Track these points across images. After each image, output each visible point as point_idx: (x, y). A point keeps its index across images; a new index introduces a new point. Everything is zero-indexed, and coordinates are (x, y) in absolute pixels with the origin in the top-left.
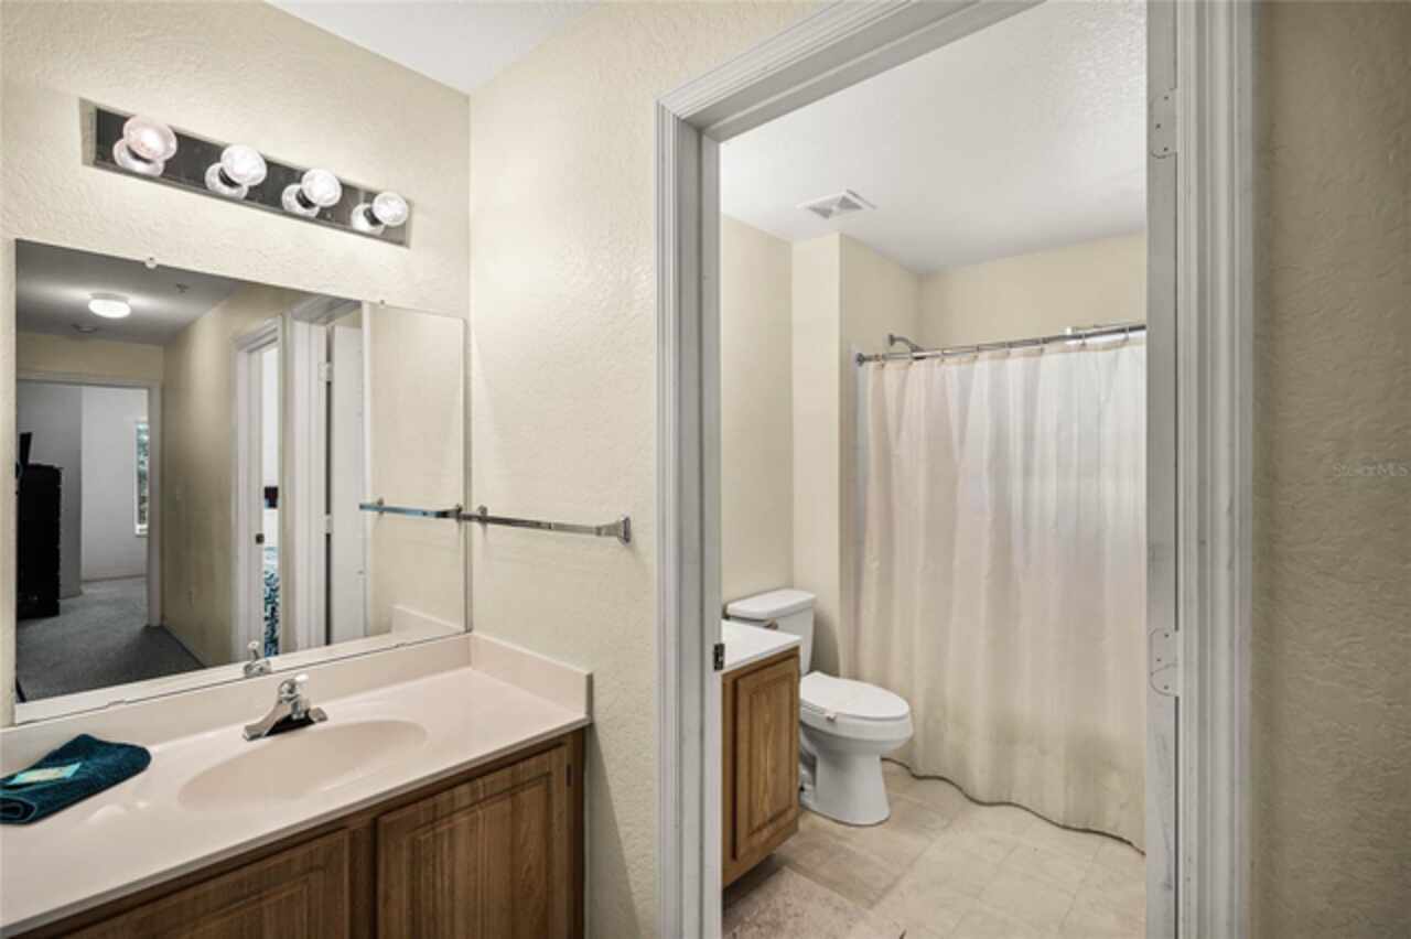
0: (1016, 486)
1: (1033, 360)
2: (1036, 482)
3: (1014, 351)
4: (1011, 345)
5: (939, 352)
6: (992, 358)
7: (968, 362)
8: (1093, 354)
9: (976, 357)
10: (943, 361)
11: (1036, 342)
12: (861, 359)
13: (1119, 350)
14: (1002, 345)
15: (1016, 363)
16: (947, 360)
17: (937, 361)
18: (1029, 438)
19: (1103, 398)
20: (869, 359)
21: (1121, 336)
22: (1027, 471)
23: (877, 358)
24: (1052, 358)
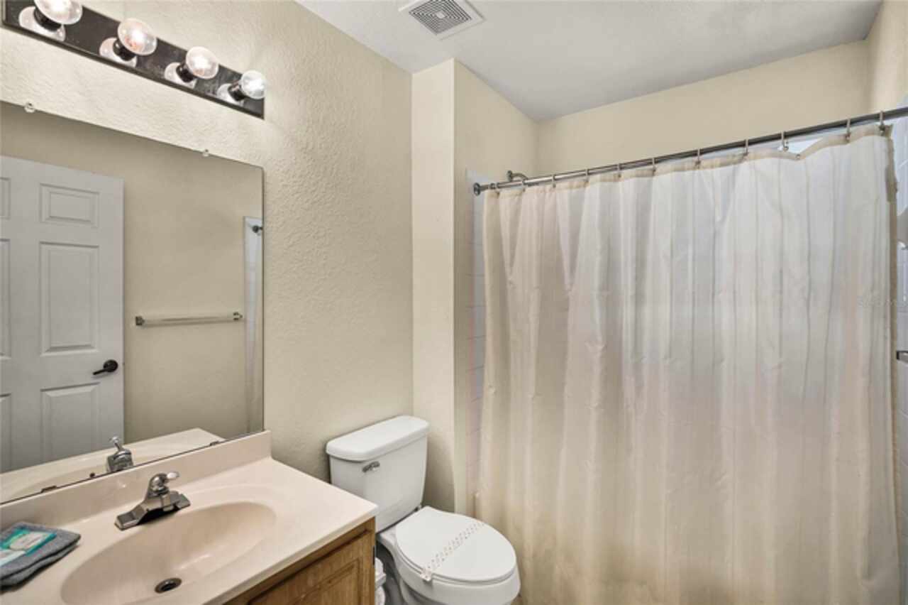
0: (627, 313)
1: (646, 179)
2: (647, 311)
3: (625, 172)
4: (622, 167)
5: (551, 178)
6: (603, 180)
7: (579, 187)
8: (709, 171)
9: (587, 181)
10: (554, 186)
11: (647, 162)
12: (478, 189)
13: (736, 166)
14: (613, 168)
15: (628, 184)
16: (559, 185)
17: (549, 187)
18: (640, 263)
19: (718, 218)
20: (485, 188)
21: (740, 151)
22: (639, 298)
23: (492, 187)
24: (666, 177)
